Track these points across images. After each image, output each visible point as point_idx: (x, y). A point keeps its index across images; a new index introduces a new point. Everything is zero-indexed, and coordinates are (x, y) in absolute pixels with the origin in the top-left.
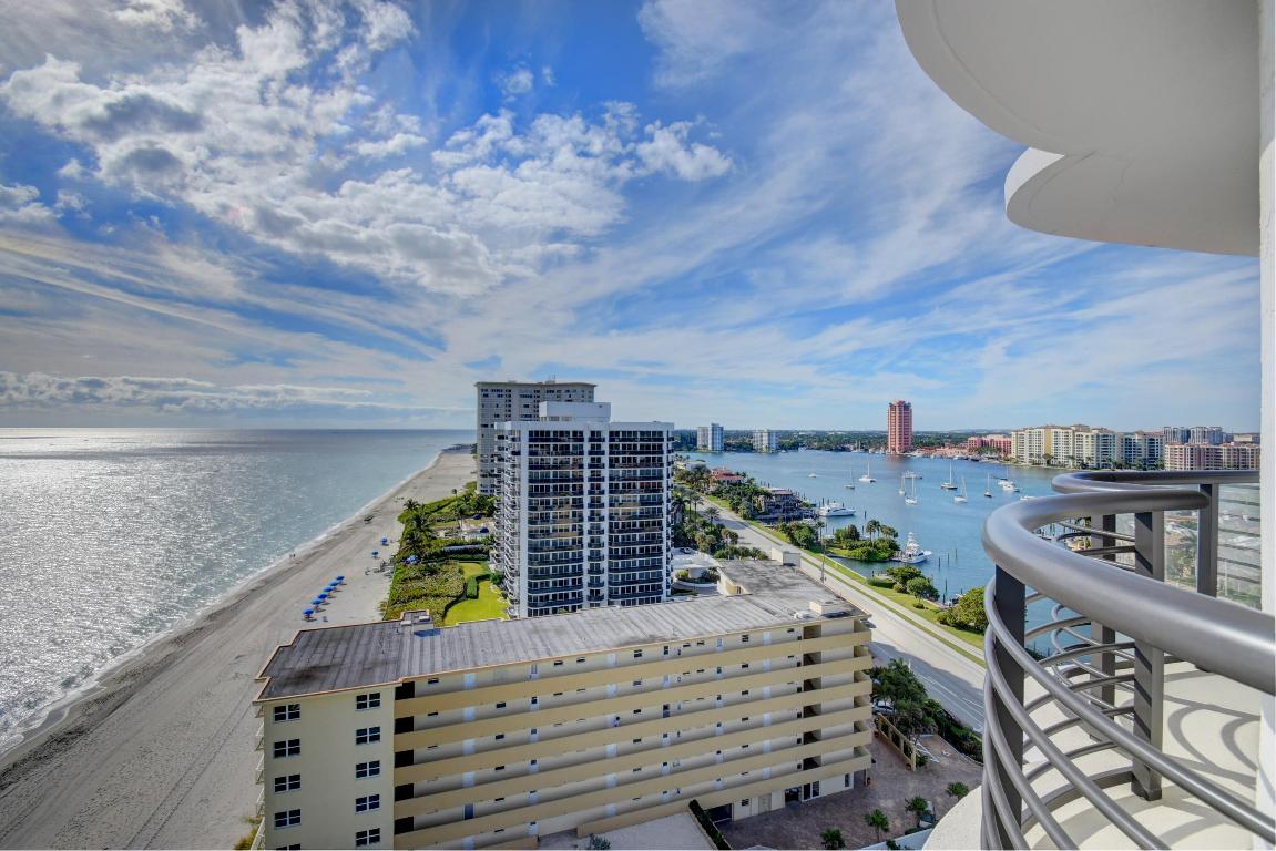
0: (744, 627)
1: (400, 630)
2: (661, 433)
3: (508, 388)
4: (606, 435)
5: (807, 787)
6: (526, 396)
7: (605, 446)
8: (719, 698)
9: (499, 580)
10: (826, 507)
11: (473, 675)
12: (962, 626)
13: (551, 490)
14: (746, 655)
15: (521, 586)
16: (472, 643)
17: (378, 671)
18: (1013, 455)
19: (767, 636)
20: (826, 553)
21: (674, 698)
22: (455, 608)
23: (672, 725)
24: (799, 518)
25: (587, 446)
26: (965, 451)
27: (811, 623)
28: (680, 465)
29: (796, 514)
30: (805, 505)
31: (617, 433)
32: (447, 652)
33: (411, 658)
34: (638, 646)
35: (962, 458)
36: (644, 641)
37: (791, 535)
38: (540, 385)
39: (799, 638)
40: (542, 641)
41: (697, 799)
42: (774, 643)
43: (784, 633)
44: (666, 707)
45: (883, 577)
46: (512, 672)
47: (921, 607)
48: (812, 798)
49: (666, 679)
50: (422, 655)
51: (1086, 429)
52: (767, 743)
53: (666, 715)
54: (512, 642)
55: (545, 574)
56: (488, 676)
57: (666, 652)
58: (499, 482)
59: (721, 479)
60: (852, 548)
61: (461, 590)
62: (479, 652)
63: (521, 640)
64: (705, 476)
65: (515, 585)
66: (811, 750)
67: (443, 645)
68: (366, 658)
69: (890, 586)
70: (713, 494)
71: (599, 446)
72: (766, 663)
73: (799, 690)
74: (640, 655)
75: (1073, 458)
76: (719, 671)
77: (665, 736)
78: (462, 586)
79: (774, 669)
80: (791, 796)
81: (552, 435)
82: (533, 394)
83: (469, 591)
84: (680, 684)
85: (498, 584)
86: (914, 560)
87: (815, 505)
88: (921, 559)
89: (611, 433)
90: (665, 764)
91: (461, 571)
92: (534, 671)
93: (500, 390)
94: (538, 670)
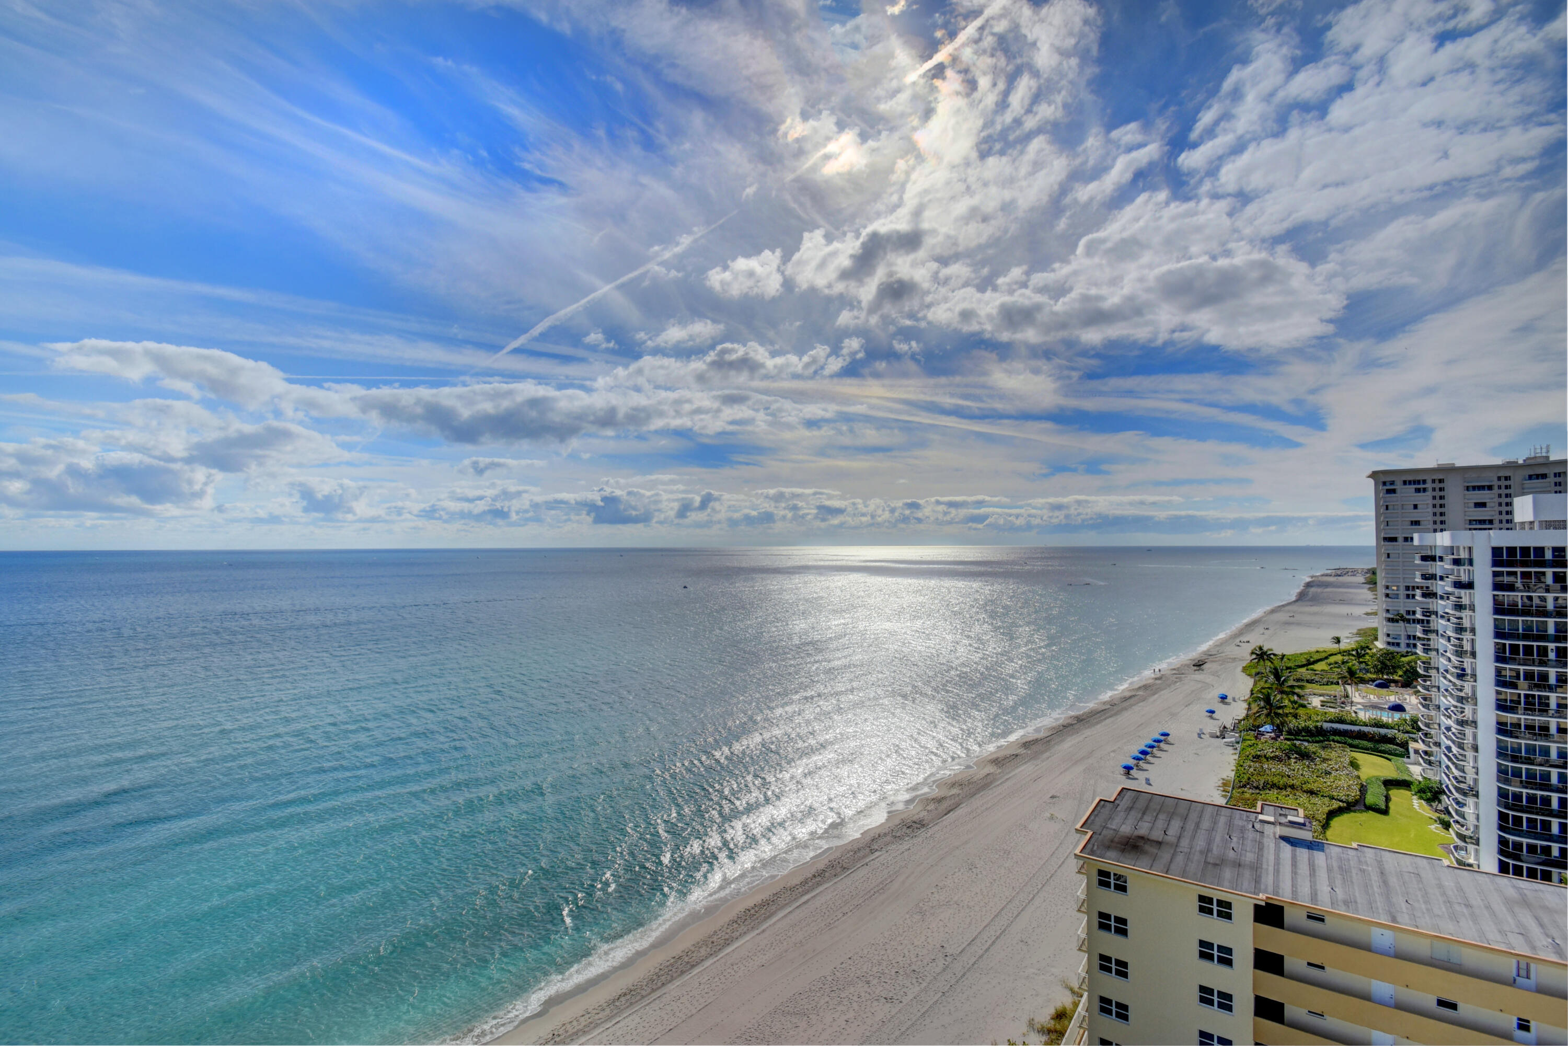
1: (1257, 826)
3: (1438, 477)
6: (1479, 488)
9: (1432, 794)
11: (1388, 934)
13: (1552, 655)
16: (1385, 883)
17: (1228, 873)
22: (1345, 818)
32: (1339, 883)
33: (1277, 871)
38: (1512, 466)
40: (1542, 925)
46: (1471, 958)
50: (1294, 873)
54: (1468, 906)
55: (1537, 806)
56: (1423, 948)
58: (1426, 632)
61: (1355, 793)
62: (1400, 901)
63: (1488, 907)
65: (1469, 810)
67: (1330, 870)
68: (1209, 850)
78: (1357, 788)
81: (1549, 555)
82: (1496, 483)
83: (1370, 799)
85: (1429, 801)
91: (1354, 765)
92: (1523, 973)
93: (1418, 482)
94: (1532, 975)
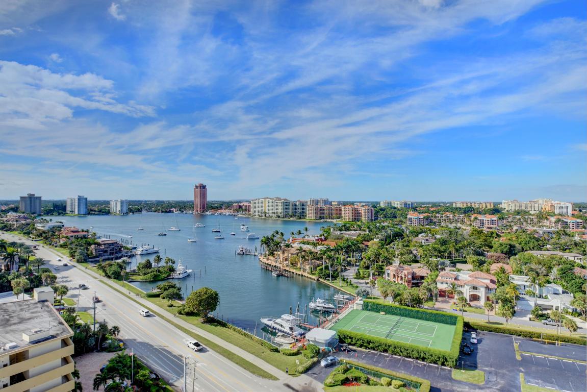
10: (141, 249)
12: (190, 314)
18: (252, 213)
20: (126, 279)
24: (120, 258)
26: (232, 211)
27: (17, 351)
28: (39, 226)
29: (119, 255)
30: (127, 248)
35: (229, 215)
37: (105, 271)
39: (5, 365)
45: (156, 291)
47: (171, 306)
51: (279, 199)
59: (69, 235)
60: (145, 274)
64: (57, 233)
69: (157, 296)
70: (61, 246)
75: (274, 213)
86: (181, 276)
87: (135, 248)
88: (185, 275)
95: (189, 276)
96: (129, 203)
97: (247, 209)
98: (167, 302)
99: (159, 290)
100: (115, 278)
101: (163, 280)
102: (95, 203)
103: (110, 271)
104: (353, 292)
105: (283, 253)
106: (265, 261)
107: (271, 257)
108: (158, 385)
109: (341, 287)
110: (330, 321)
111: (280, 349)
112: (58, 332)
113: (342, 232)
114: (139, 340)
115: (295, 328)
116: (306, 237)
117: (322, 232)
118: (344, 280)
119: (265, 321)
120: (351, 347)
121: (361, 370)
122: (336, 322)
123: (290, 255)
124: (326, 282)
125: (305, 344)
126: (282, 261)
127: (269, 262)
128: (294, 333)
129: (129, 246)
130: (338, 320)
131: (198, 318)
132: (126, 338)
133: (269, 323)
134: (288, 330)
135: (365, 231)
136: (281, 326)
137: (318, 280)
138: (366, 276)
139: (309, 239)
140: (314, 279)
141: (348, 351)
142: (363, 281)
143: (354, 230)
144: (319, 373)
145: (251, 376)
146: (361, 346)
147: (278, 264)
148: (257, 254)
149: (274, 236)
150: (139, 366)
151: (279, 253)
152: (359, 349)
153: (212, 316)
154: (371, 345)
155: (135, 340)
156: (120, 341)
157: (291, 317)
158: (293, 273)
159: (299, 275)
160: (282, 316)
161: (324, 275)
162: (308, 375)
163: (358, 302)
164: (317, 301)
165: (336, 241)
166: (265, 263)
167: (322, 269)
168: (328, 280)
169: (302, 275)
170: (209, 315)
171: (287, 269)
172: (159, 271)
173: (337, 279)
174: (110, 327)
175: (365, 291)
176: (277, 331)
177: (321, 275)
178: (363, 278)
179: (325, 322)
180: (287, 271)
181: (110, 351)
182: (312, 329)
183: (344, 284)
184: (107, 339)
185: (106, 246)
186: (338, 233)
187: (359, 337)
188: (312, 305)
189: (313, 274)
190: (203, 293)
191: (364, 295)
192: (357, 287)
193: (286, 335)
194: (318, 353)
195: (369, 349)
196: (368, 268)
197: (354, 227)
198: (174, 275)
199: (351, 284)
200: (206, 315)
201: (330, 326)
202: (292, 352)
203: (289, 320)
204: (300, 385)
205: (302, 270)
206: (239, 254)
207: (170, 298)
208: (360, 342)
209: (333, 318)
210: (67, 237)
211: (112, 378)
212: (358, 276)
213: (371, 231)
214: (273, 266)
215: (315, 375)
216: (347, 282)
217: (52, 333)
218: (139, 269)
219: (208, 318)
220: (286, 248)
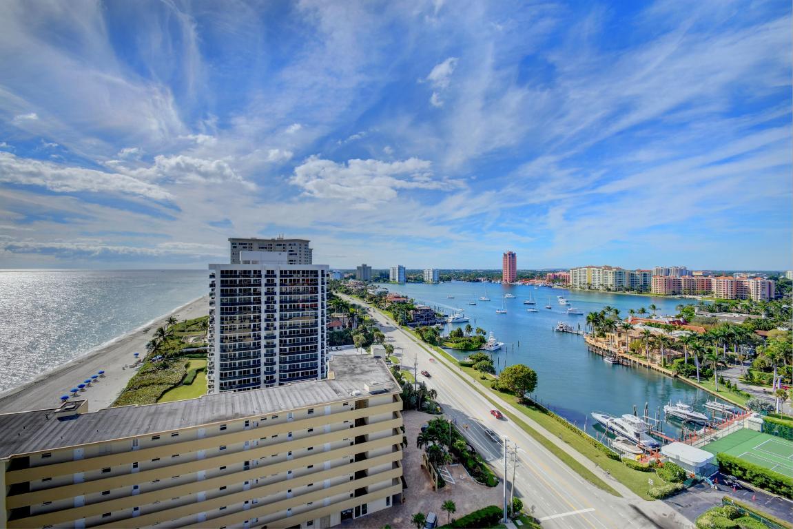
0: (309, 403)
1: (50, 416)
2: (316, 272)
3: (250, 242)
4: (278, 273)
5: (358, 509)
6: (263, 248)
7: (277, 280)
8: (290, 454)
10: (452, 317)
12: (504, 390)
13: (238, 310)
14: (309, 423)
15: (216, 375)
18: (571, 284)
19: (328, 409)
20: (441, 345)
21: (253, 457)
22: (171, 391)
23: (252, 476)
24: (434, 324)
25: (264, 281)
26: (545, 281)
27: (360, 398)
28: (370, 291)
29: (433, 321)
30: (440, 315)
31: (286, 272)
32: (69, 433)
33: (36, 439)
34: (223, 422)
35: (543, 286)
36: (227, 419)
37: (421, 335)
38: (273, 240)
39: (352, 409)
41: (267, 525)
42: (332, 413)
43: (341, 406)
44: (247, 463)
45: (468, 361)
46: (115, 447)
47: (484, 378)
48: (361, 515)
49: (247, 444)
50: (47, 436)
51: (610, 268)
52: (327, 481)
53: (247, 469)
55: (232, 367)
56: (96, 450)
57: (247, 425)
59: (393, 300)
60: (457, 342)
61: (179, 379)
64: (383, 298)
66: (361, 483)
69: (470, 366)
70: (387, 309)
71: (273, 280)
72: (327, 427)
73: (352, 444)
74: (225, 428)
75: (602, 285)
76: (290, 435)
77: (246, 483)
79: (333, 431)
80: (346, 516)
82: (268, 246)
83: (186, 380)
84: (258, 446)
86: (492, 349)
87: (447, 316)
88: (497, 348)
89: (281, 272)
90: (247, 502)
91: (187, 366)
92: (135, 445)
93: (244, 244)
94: (139, 444)
95: (500, 349)
96: (440, 272)
97: (565, 280)
98: (479, 374)
99: (471, 360)
100: (430, 343)
101: (474, 350)
102: (412, 272)
103: (427, 335)
104: (743, 403)
105: (620, 335)
106: (593, 342)
107: (601, 339)
108: (474, 459)
109: (718, 391)
110: (701, 437)
111: (622, 457)
112: (391, 388)
113: (714, 314)
114: (454, 407)
115: (643, 435)
116: (654, 317)
117: (678, 313)
118: (722, 382)
119: (598, 417)
120: (742, 483)
121: (765, 522)
122: (712, 441)
123: (629, 339)
124: (690, 381)
125: (661, 460)
126: (617, 344)
127: (599, 344)
128: (642, 442)
129: (441, 313)
130: (716, 438)
131: (513, 396)
132: (443, 403)
133: (605, 421)
134: (633, 437)
135: (758, 314)
136: (622, 428)
137: (676, 376)
138: (765, 382)
139: (658, 320)
140: (670, 375)
141: (737, 488)
142: (760, 388)
143: (737, 312)
144: (686, 506)
145: (583, 482)
146: (762, 486)
147: (611, 349)
148: (581, 332)
149: (604, 313)
150: (456, 435)
151: (613, 335)
152: (759, 489)
153: (529, 398)
154: (784, 489)
155: (450, 406)
156: (438, 404)
157: (637, 420)
158: (635, 362)
159: (645, 366)
160: (623, 416)
161: (687, 371)
162: (668, 503)
163: (752, 418)
164: (678, 405)
165: (705, 325)
166: (594, 346)
167: (682, 363)
168: (693, 378)
169: (650, 367)
170: (525, 396)
171: (625, 355)
172: (470, 341)
173: (710, 379)
174: (429, 390)
175: (766, 405)
176: (616, 433)
177: (682, 371)
178: (760, 384)
179: (691, 436)
180: (626, 359)
181: (429, 413)
182: (671, 442)
183: (724, 388)
184: (426, 400)
185: (422, 312)
186: (709, 315)
187: (760, 472)
188: (668, 409)
189: (667, 367)
190: (518, 371)
191: (763, 410)
192: (749, 396)
193: (628, 441)
194: (683, 477)
195: (778, 493)
196: (769, 370)
197: (737, 308)
198: (485, 346)
199: (736, 390)
200: (522, 396)
201: (702, 445)
202: (640, 466)
203: (634, 423)
204: (654, 513)
205: (649, 360)
206: (558, 331)
207: (482, 370)
208: (759, 480)
209: (705, 433)
210: (391, 302)
211: (433, 440)
212: (749, 379)
213: (770, 315)
214: (604, 350)
215: (680, 507)
216: (729, 387)
217: (386, 387)
218: (451, 336)
219: (525, 399)
220: (624, 330)
